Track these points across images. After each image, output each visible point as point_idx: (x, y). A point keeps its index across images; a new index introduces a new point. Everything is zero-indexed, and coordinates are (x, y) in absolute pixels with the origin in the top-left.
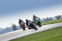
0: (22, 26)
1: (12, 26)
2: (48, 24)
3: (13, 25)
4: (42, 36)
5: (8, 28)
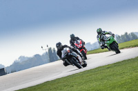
1: (47, 51)
2: (127, 47)
3: (50, 49)
4: (113, 75)
5: (37, 56)
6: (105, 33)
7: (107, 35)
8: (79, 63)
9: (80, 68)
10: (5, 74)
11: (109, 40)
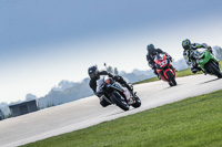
0: (162, 72)
4: (210, 112)
6: (196, 47)
7: (199, 50)
8: (126, 101)
9: (126, 109)
10: (36, 109)
11: (203, 57)
